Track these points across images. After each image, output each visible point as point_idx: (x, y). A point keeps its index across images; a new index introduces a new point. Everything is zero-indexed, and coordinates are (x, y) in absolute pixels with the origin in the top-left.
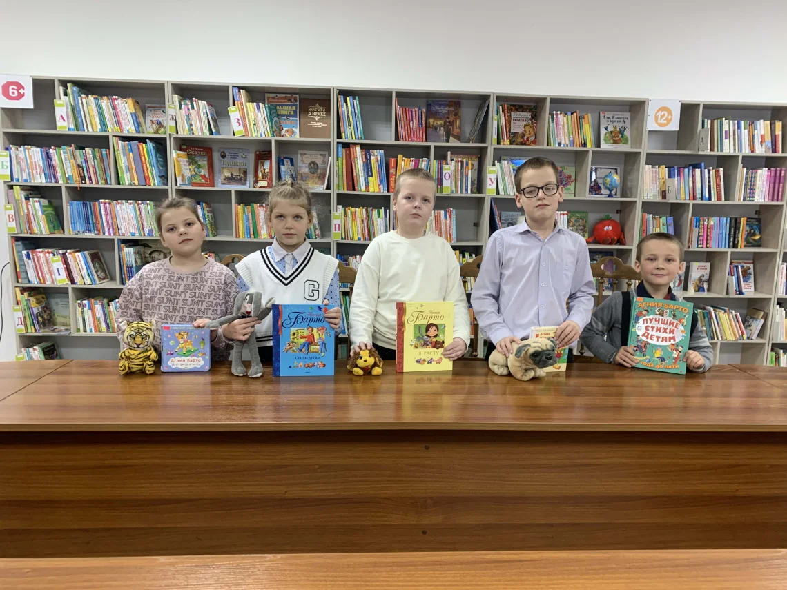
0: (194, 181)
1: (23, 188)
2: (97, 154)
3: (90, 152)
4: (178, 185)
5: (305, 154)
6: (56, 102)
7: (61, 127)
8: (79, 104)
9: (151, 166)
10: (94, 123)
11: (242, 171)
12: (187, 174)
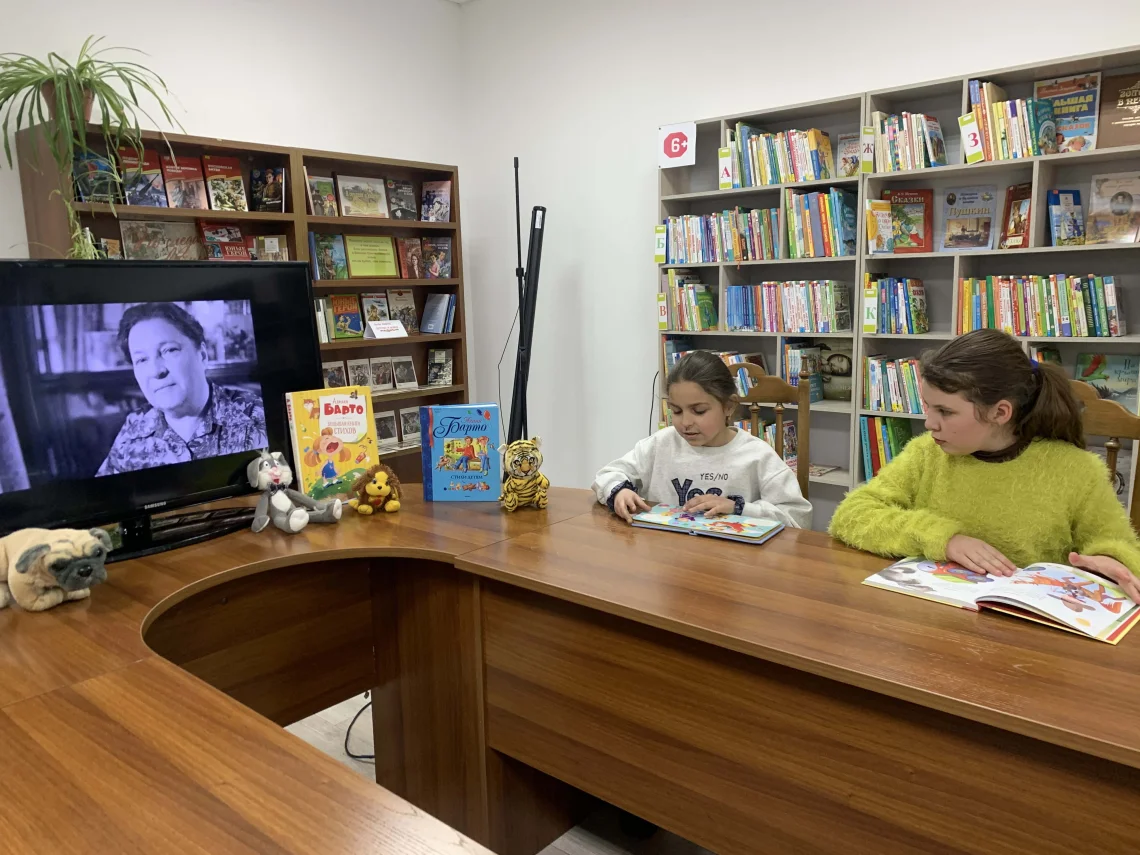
0: (899, 245)
1: (680, 271)
2: (765, 217)
3: (756, 216)
4: (871, 252)
5: (1106, 180)
6: (722, 151)
7: (725, 185)
8: (747, 150)
9: (834, 227)
10: (763, 174)
11: (981, 223)
12: (887, 234)
